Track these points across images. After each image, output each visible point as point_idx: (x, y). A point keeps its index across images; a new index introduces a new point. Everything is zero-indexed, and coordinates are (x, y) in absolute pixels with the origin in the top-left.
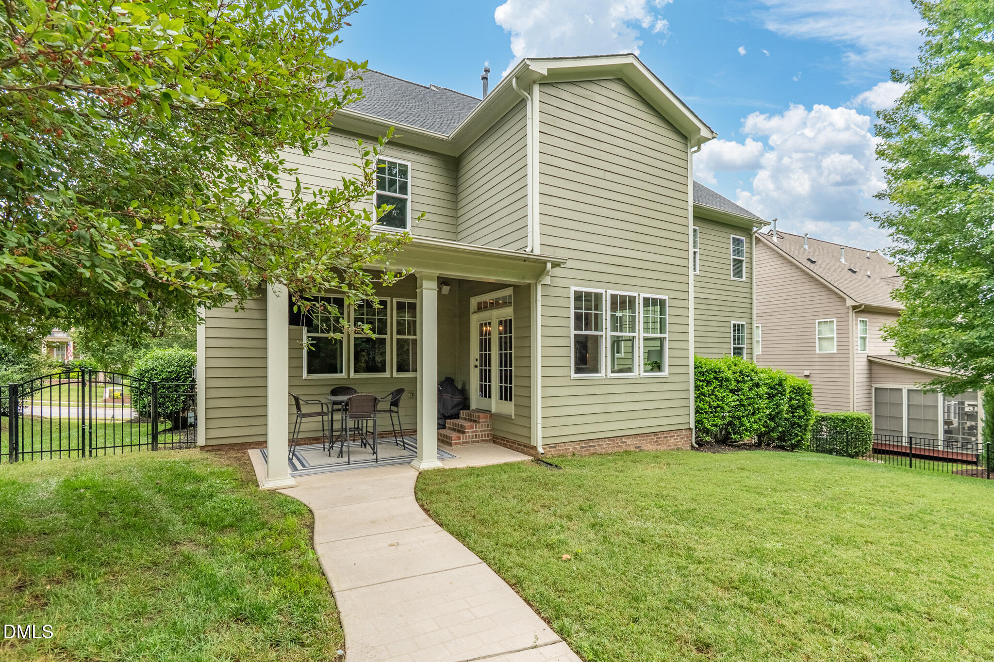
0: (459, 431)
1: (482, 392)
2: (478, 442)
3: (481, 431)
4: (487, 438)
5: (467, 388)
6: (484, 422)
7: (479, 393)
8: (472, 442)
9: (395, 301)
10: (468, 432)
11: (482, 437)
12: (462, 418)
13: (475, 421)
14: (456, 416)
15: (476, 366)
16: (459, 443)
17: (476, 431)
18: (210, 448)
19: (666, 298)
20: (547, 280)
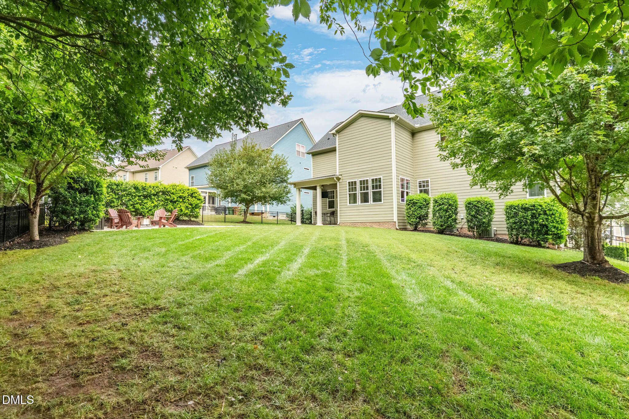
19: (381, 177)
20: (341, 181)
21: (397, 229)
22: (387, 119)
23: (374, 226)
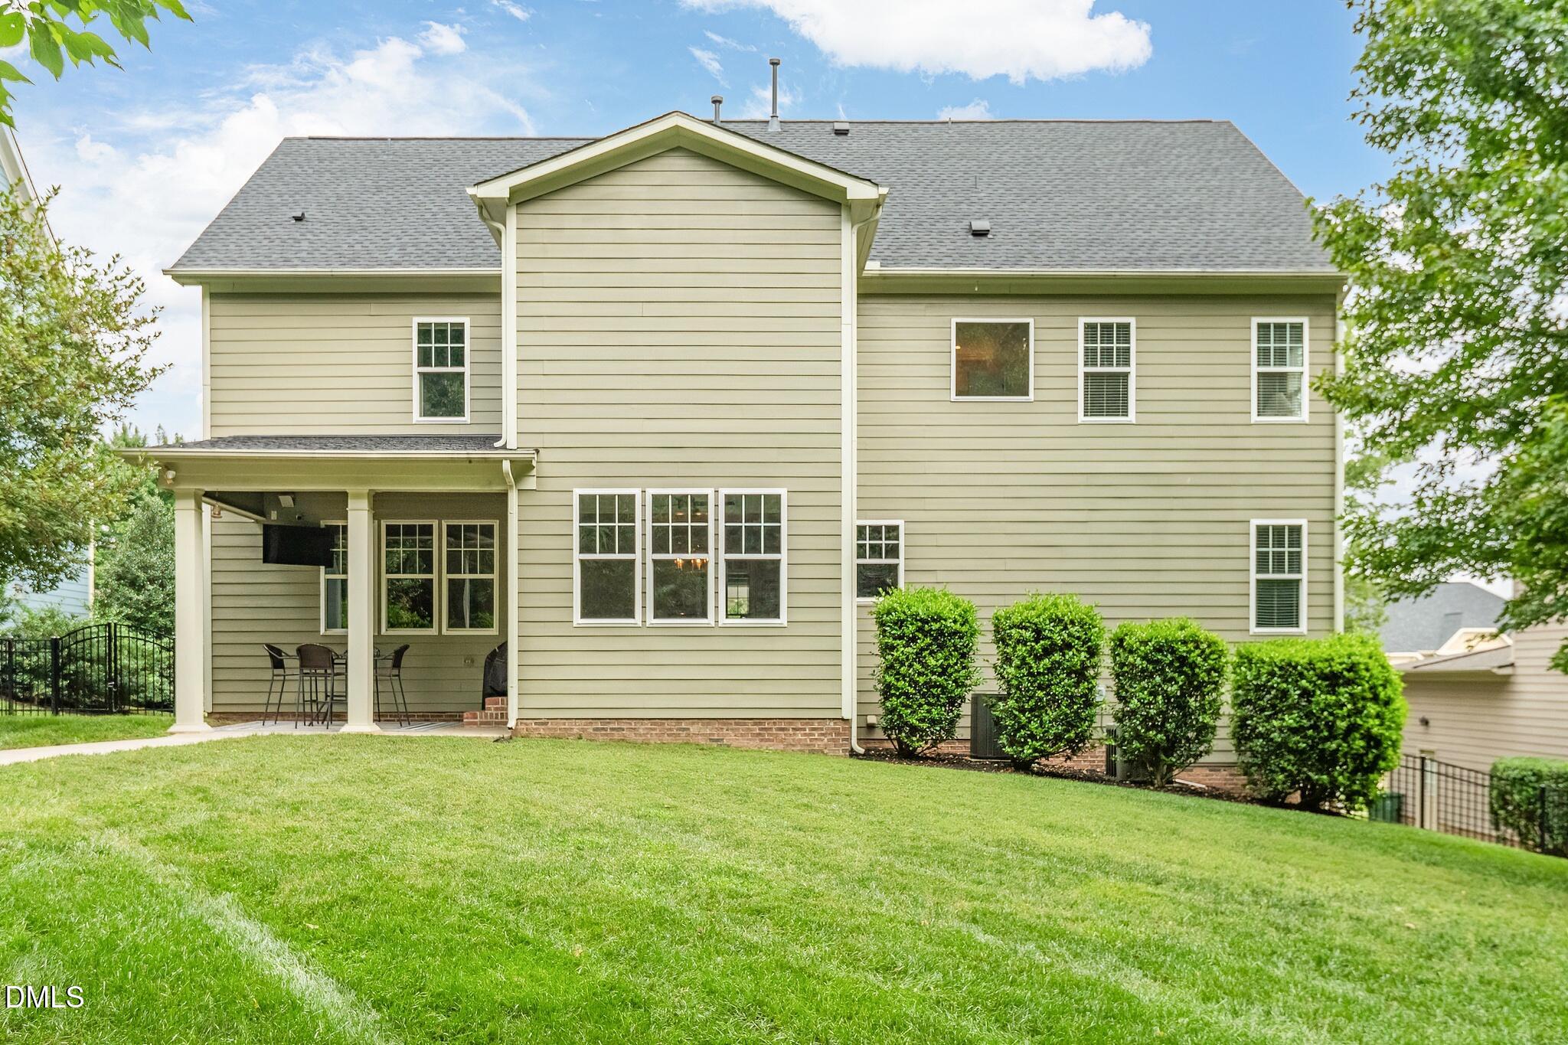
9: (444, 524)
10: (490, 709)
18: (218, 716)
19: (783, 492)
20: (530, 483)
21: (853, 754)
22: (833, 201)
23: (730, 737)
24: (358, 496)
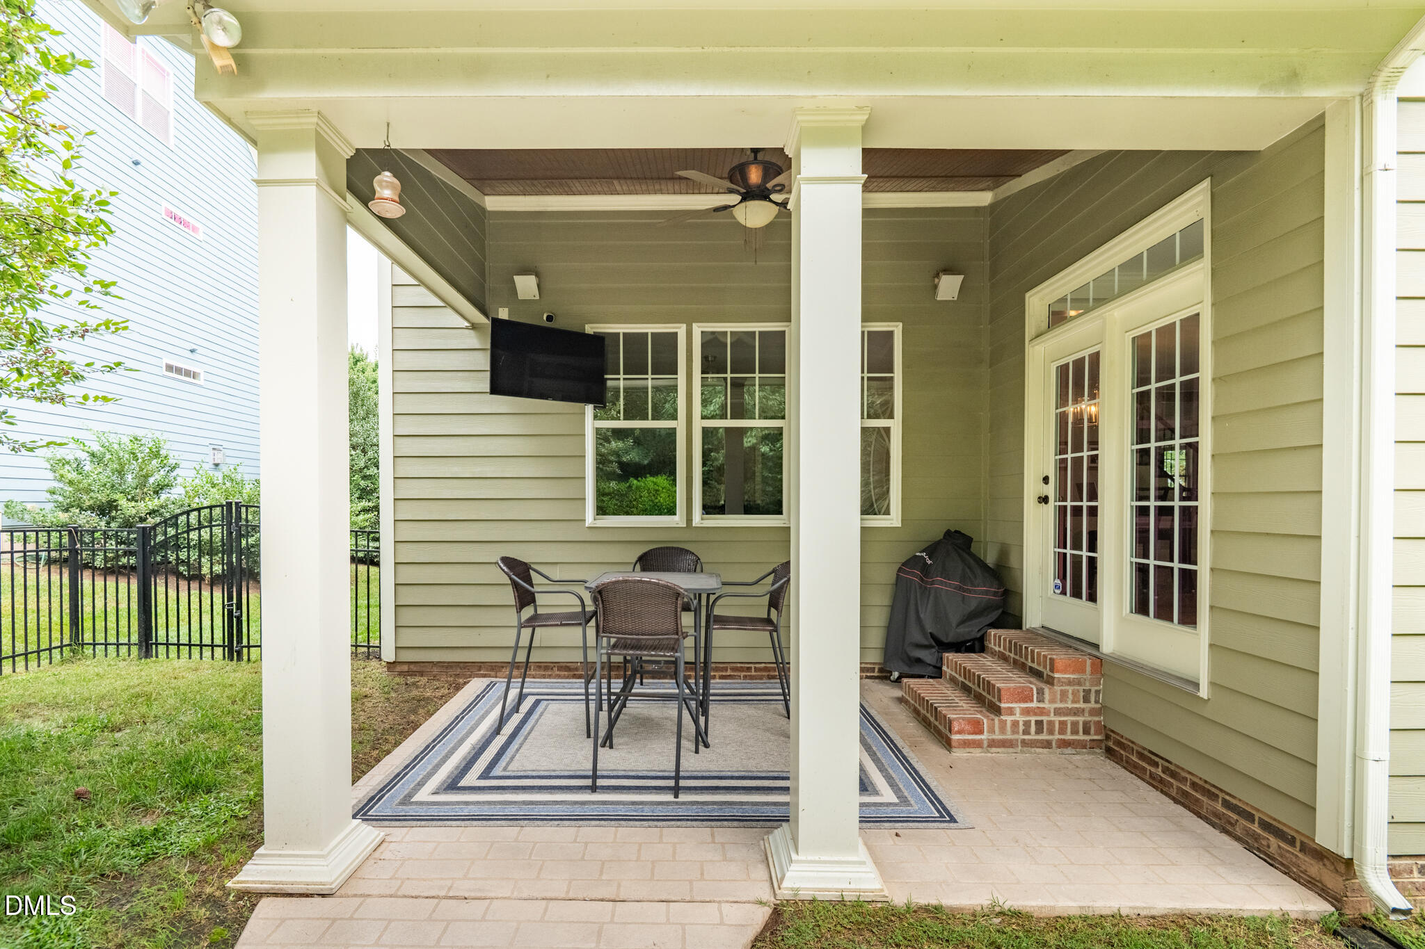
0: (979, 699)
1: (1064, 578)
2: (1048, 745)
3: (1058, 712)
4: (1081, 737)
5: (1013, 563)
6: (1070, 683)
7: (1051, 580)
8: (1024, 743)
10: (1011, 711)
11: (1062, 731)
12: (993, 653)
13: (1038, 674)
14: (977, 645)
15: (1044, 500)
16: (978, 744)
17: (1042, 712)
18: (405, 668)
24: (828, 137)
